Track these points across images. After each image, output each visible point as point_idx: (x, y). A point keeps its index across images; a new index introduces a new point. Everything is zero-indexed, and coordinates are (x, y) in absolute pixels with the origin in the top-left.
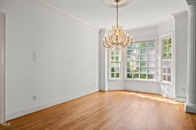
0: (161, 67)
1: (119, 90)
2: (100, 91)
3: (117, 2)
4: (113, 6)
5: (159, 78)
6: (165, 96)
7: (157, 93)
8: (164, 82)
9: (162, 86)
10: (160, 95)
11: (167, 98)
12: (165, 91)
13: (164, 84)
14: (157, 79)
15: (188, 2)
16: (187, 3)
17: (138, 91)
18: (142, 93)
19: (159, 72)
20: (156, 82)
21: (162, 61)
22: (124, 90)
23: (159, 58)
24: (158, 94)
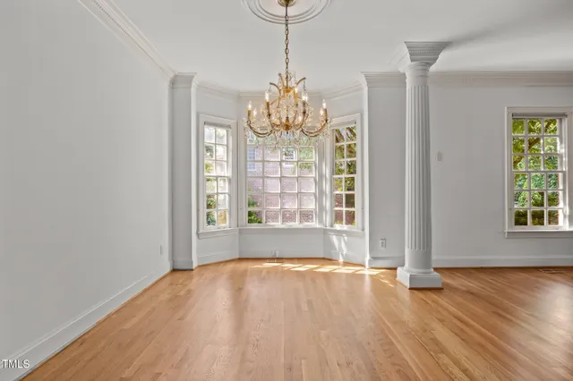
0: (331, 192)
1: (228, 259)
2: (174, 270)
3: (287, 6)
4: (273, 19)
5: (328, 219)
6: (341, 260)
7: (322, 256)
8: (338, 227)
9: (334, 239)
10: (330, 260)
11: (346, 264)
12: (341, 249)
13: (339, 233)
14: (321, 221)
15: (411, 54)
16: (408, 55)
17: (277, 256)
18: (291, 260)
19: (327, 203)
20: (319, 229)
21: (332, 180)
22: (241, 259)
23: (327, 171)
24: (324, 259)
